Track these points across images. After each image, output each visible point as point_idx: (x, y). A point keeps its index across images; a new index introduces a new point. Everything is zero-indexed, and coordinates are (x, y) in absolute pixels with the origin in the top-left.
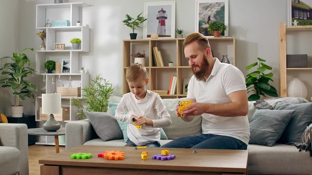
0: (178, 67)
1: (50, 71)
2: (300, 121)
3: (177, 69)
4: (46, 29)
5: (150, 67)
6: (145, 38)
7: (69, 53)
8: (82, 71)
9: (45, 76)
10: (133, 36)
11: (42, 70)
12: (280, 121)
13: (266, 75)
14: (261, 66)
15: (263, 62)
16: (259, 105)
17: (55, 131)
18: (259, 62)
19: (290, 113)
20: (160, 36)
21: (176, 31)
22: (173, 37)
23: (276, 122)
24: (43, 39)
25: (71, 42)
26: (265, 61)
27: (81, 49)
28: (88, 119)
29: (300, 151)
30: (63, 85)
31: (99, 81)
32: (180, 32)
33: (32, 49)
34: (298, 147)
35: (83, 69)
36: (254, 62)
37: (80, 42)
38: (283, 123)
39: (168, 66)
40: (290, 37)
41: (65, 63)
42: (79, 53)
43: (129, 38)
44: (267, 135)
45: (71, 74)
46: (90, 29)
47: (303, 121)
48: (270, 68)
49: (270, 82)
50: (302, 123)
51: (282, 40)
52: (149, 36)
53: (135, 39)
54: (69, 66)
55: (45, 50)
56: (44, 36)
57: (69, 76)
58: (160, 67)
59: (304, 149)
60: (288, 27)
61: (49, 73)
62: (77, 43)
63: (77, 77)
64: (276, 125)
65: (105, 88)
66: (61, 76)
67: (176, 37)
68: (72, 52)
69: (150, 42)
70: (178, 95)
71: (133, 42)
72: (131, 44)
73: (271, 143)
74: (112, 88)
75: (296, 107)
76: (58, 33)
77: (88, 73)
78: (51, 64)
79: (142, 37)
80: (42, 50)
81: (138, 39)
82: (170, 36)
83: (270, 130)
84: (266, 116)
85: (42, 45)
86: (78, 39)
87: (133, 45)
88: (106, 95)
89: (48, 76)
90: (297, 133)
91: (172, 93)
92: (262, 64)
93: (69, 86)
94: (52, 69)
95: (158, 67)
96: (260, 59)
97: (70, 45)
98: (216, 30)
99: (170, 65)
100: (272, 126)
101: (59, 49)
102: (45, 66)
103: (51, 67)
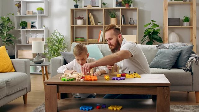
0: (104, 25)
1: (23, 28)
2: (184, 56)
3: (104, 27)
4: (21, 2)
5: (87, 25)
6: (83, 8)
7: (36, 16)
8: (44, 28)
9: (21, 31)
10: (76, 6)
11: (18, 27)
12: (174, 56)
13: (156, 30)
14: (153, 25)
15: (155, 23)
16: (160, 47)
17: (40, 63)
18: (152, 22)
19: (179, 51)
20: (93, 6)
21: (102, 3)
22: (100, 7)
23: (172, 56)
24: (18, 8)
25: (37, 10)
26: (156, 22)
27: (43, 14)
28: (62, 56)
29: (186, 72)
30: (32, 37)
31: (55, 34)
32: (105, 4)
33: (13, 14)
34: (185, 70)
35: (44, 26)
36: (149, 23)
37: (43, 10)
38: (175, 57)
39: (98, 24)
40: (170, 8)
41: (32, 23)
42: (42, 16)
43: (73, 8)
44: (167, 63)
45: (37, 29)
46: (48, 2)
47: (186, 55)
48: (158, 26)
49: (158, 34)
50: (185, 57)
51: (165, 10)
52: (86, 6)
53: (78, 8)
54: (36, 24)
55: (21, 14)
56: (19, 6)
57: (36, 30)
58: (93, 25)
59: (188, 70)
60: (169, 2)
61: (22, 29)
62: (41, 10)
63: (42, 32)
64: (171, 57)
65: (60, 38)
66: (31, 30)
67: (102, 7)
68: (38, 16)
69: (87, 10)
70: (104, 42)
71: (75, 10)
72: (74, 11)
73: (169, 68)
74: (64, 38)
75: (181, 48)
76: (27, 4)
77: (47, 29)
78: (24, 23)
79: (81, 7)
80: (19, 15)
81: (79, 8)
82: (98, 7)
83: (169, 60)
84: (166, 53)
85: (18, 11)
86: (41, 8)
87: (75, 12)
88: (60, 43)
89: (23, 31)
90: (183, 62)
91: (100, 41)
92: (153, 23)
93: (35, 37)
94: (25, 27)
95: (92, 25)
96: (152, 21)
97: (37, 11)
98: (127, 3)
99: (99, 24)
100: (169, 59)
101: (30, 14)
102: (21, 25)
103: (24, 25)
